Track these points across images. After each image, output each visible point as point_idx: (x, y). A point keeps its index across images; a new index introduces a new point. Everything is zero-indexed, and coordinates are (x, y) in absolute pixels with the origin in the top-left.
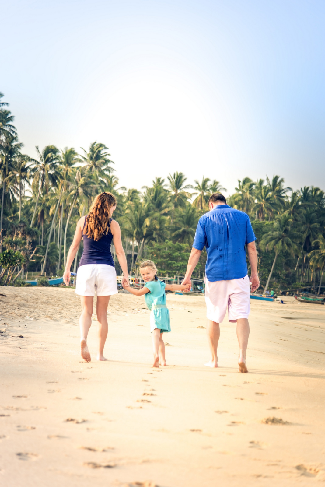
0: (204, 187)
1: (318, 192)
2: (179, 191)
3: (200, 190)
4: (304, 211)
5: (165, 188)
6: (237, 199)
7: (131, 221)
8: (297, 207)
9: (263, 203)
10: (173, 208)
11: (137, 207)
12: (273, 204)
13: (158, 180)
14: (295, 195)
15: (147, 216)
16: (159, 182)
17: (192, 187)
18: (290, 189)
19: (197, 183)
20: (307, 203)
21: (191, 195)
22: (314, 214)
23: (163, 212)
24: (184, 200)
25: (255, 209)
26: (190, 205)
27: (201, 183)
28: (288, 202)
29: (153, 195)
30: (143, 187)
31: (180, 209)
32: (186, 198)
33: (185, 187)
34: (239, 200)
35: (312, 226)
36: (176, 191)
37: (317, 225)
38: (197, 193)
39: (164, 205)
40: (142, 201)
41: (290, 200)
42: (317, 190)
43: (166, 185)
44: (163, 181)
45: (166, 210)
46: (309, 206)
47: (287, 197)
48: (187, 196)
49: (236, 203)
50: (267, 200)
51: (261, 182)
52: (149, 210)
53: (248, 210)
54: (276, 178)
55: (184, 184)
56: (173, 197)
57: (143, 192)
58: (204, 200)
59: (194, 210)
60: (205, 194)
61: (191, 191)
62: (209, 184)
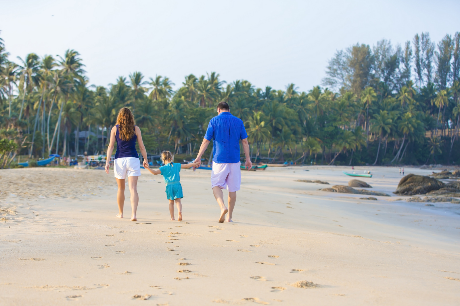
0: (157, 83)
1: (247, 84)
2: (138, 87)
3: (154, 85)
4: (236, 99)
5: (128, 84)
6: (184, 91)
7: (101, 112)
8: (231, 96)
9: (204, 94)
10: (134, 100)
11: (105, 100)
12: (212, 94)
13: (121, 79)
14: (229, 86)
15: (114, 107)
16: (122, 80)
17: (148, 83)
18: (225, 82)
19: (152, 79)
20: (239, 93)
21: (148, 89)
22: (245, 101)
23: (126, 103)
24: (142, 93)
25: (198, 99)
26: (147, 97)
27: (154, 80)
28: (224, 93)
29: (117, 90)
30: (109, 84)
31: (139, 101)
32: (144, 92)
33: (144, 83)
34: (186, 92)
35: (243, 110)
36: (136, 87)
37: (247, 109)
38: (152, 88)
39: (126, 98)
40: (108, 95)
41: (225, 90)
42: (246, 82)
43: (128, 82)
44: (125, 79)
45: (129, 102)
46: (241, 95)
47: (223, 88)
48: (144, 90)
49: (183, 94)
50: (208, 91)
51: (203, 77)
52: (115, 102)
53: (193, 100)
54: (213, 74)
55: (142, 81)
56: (133, 91)
57: (109, 88)
58: (158, 93)
59: (150, 101)
60: (159, 88)
61: (148, 86)
62: (161, 80)
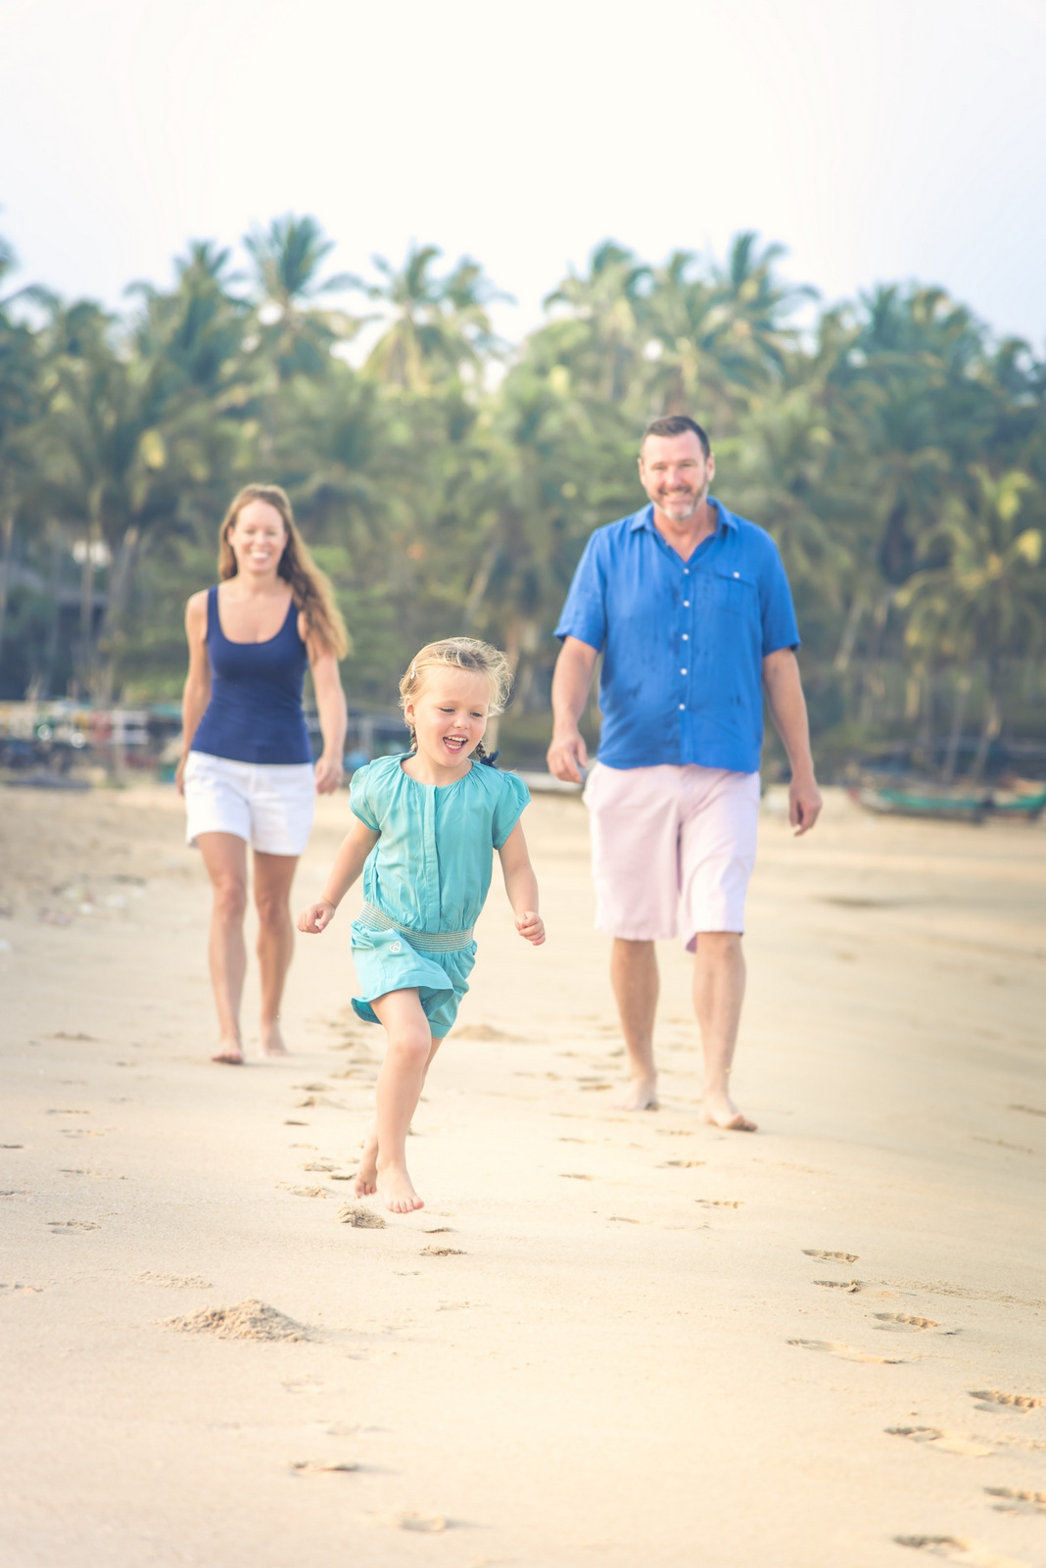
0: (412, 286)
1: (942, 310)
2: (301, 305)
3: (397, 298)
4: (872, 393)
5: (238, 290)
6: (567, 342)
7: (76, 447)
8: (843, 376)
9: (689, 362)
10: (269, 383)
11: (105, 376)
12: (736, 365)
13: (201, 252)
14: (831, 320)
15: (150, 418)
16: (204, 263)
17: (354, 282)
18: (810, 292)
19: (382, 265)
20: (890, 358)
21: (357, 324)
22: (924, 410)
23: (225, 400)
24: (321, 344)
25: (650, 387)
26: (349, 376)
28: (800, 357)
29: (175, 322)
30: (132, 288)
31: (304, 388)
32: (330, 336)
33: (332, 285)
34: (581, 348)
35: (916, 461)
36: (286, 304)
37: (934, 457)
38: (377, 317)
39: (229, 368)
40: (126, 354)
41: (810, 346)
42: (933, 296)
43: (237, 277)
44: (222, 258)
45: (238, 395)
46: (902, 372)
47: (793, 333)
48: (337, 325)
49: (565, 359)
50: (707, 344)
51: (679, 262)
52: (157, 391)
53: (620, 391)
54: (742, 248)
55: (324, 270)
56: (270, 333)
58: (413, 349)
59: (368, 392)
60: (423, 316)
61: (352, 302)
62: (438, 271)
